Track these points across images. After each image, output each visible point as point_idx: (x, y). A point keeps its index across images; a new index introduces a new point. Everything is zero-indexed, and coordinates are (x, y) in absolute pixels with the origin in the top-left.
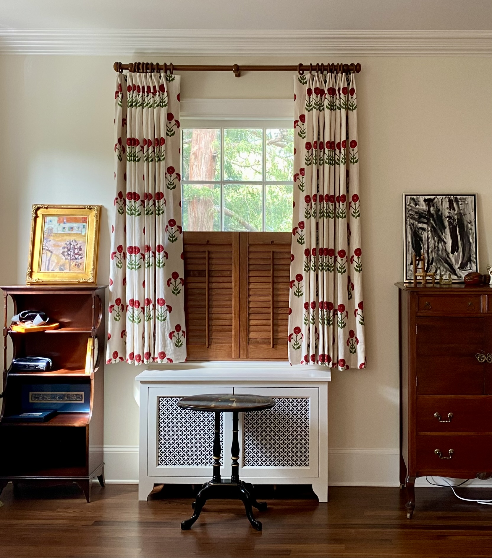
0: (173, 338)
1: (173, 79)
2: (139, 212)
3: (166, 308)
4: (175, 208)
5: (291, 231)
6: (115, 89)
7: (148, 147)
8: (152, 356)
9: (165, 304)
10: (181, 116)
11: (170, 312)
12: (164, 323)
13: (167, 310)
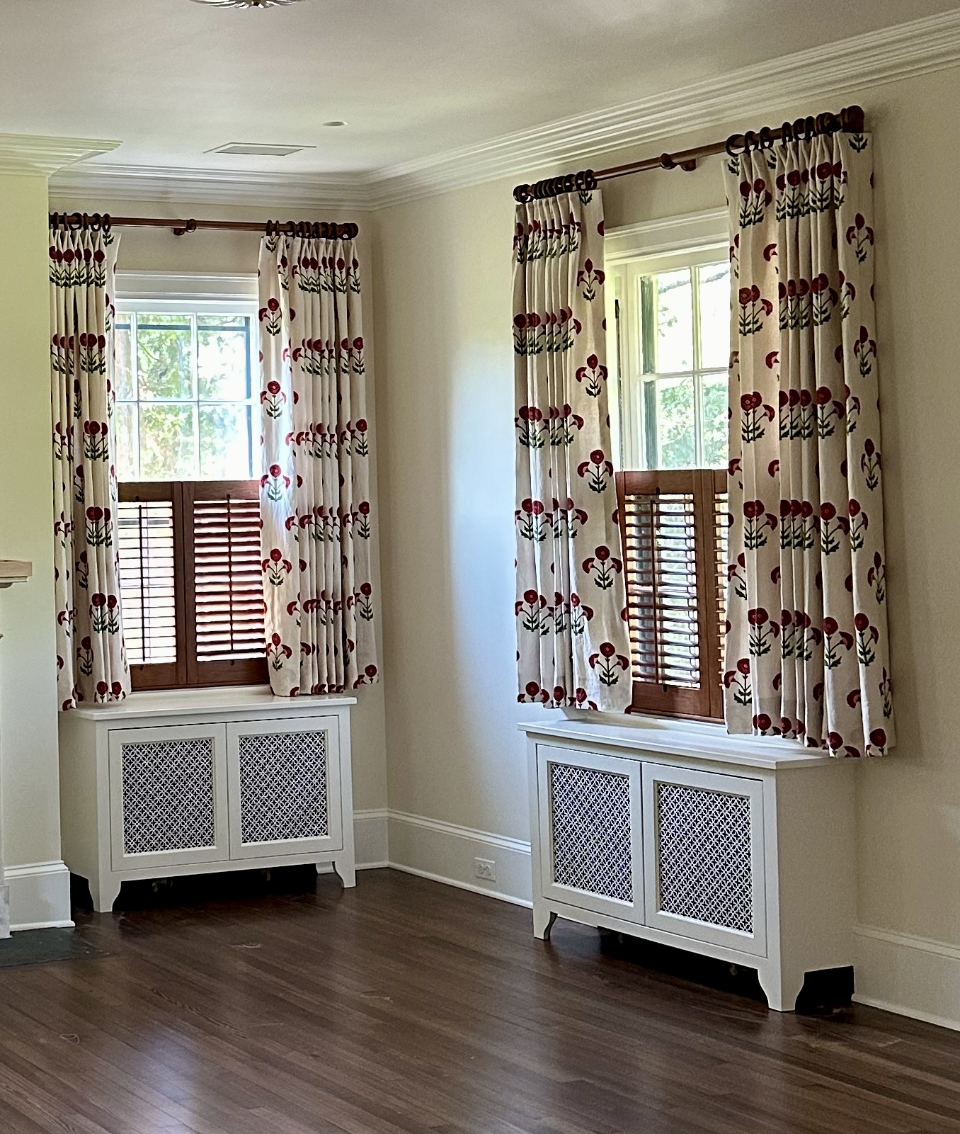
0: (596, 665)
1: (590, 198)
2: (541, 441)
3: (582, 611)
4: (601, 429)
5: (727, 467)
6: (513, 234)
7: (552, 324)
8: (568, 696)
9: (580, 604)
10: (607, 260)
11: (589, 619)
12: (580, 638)
13: (583, 614)
